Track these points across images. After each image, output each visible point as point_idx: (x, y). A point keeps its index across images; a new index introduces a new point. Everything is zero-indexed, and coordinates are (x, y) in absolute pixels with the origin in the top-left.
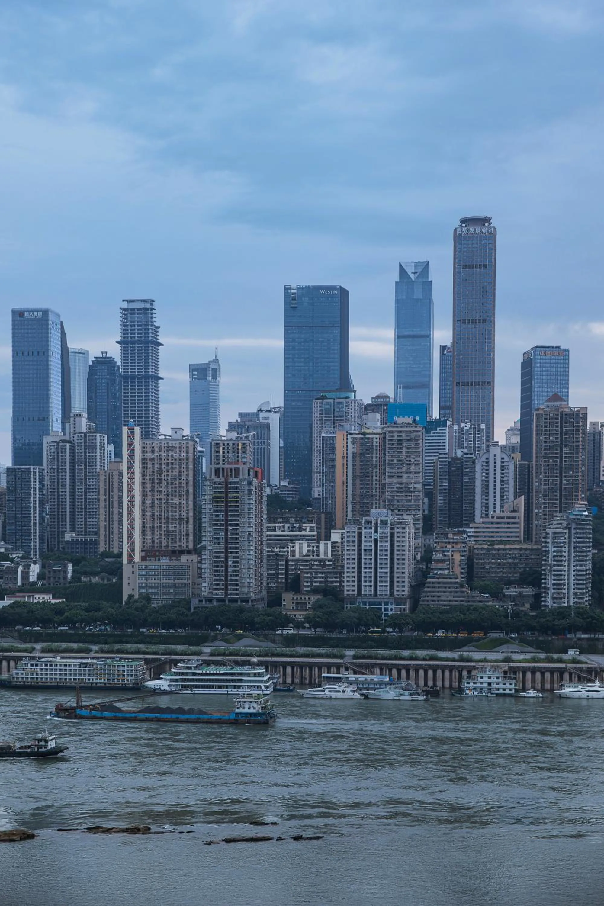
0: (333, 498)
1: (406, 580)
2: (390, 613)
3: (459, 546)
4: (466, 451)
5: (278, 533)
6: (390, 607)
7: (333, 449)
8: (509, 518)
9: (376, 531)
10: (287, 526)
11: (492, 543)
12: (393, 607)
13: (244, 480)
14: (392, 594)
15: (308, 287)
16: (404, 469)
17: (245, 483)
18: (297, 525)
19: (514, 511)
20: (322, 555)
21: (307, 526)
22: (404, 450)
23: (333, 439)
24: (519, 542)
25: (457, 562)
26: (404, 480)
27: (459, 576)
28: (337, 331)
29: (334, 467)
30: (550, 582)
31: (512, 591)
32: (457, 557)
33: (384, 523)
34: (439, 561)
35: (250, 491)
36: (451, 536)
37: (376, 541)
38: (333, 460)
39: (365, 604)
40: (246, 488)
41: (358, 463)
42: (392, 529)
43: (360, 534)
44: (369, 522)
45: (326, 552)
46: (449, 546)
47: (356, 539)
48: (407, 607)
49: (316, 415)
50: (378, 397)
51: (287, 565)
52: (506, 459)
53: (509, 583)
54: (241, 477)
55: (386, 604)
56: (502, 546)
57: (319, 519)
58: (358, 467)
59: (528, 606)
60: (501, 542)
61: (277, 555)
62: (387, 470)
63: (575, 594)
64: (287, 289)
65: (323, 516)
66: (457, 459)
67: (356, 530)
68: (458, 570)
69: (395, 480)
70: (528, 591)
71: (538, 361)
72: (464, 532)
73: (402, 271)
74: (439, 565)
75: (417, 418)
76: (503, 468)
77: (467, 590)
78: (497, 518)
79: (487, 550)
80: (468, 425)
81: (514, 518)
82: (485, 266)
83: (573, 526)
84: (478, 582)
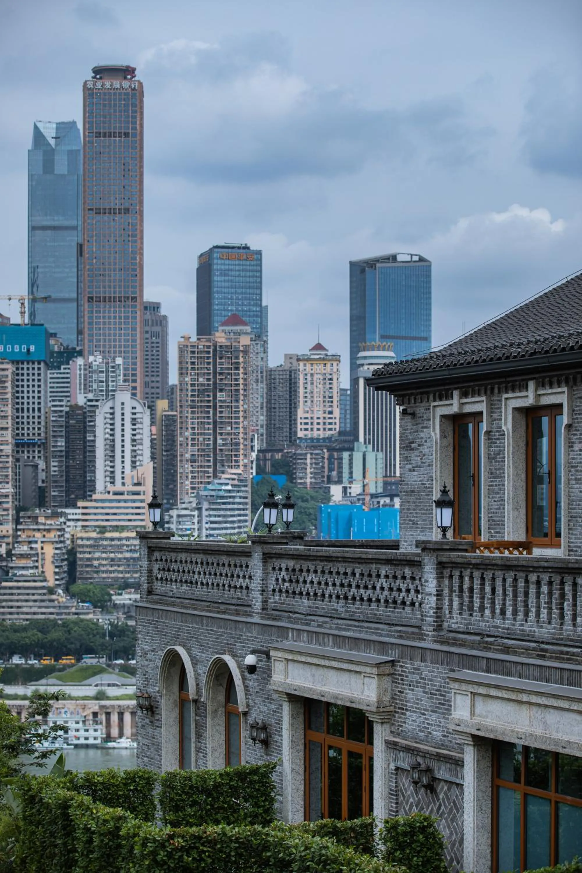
3: (52, 534)
4: (90, 396)
8: (130, 493)
11: (103, 530)
19: (139, 484)
25: (48, 558)
27: (52, 577)
31: (125, 598)
32: (49, 551)
34: (22, 556)
36: (41, 520)
46: (38, 535)
52: (139, 409)
53: (123, 587)
56: (116, 535)
60: (116, 528)
68: (50, 570)
71: (218, 265)
72: (62, 514)
73: (38, 135)
74: (23, 563)
75: (32, 348)
76: (134, 422)
77: (61, 597)
78: (115, 494)
79: (95, 539)
80: (99, 359)
81: (138, 493)
82: (127, 135)
83: (205, 505)
84: (79, 586)
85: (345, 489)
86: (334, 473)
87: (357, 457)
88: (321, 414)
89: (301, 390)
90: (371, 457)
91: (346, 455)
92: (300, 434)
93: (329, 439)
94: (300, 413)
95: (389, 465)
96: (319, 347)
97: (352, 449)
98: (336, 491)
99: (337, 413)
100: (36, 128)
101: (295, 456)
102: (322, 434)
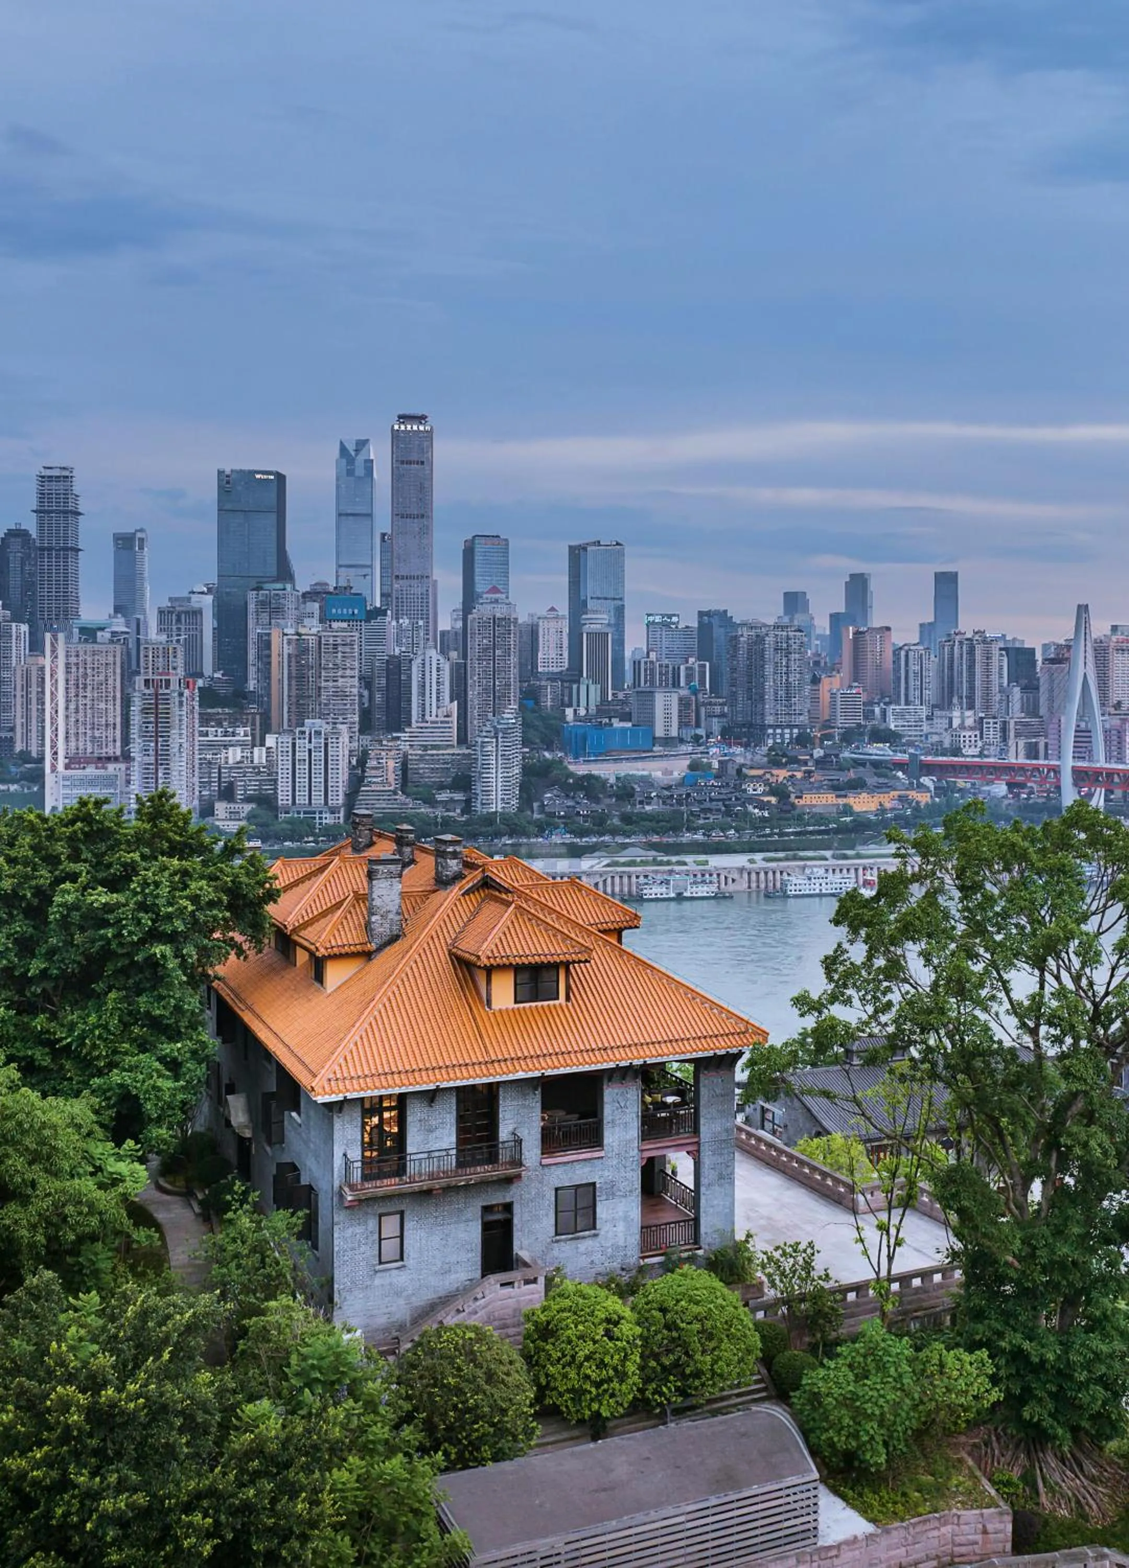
0: (269, 695)
1: (340, 789)
2: (324, 821)
3: (393, 753)
4: (403, 649)
5: (211, 738)
6: (324, 816)
7: (268, 645)
8: (442, 722)
9: (310, 742)
10: (220, 730)
11: (425, 748)
12: (328, 815)
13: (174, 691)
14: (326, 803)
15: (241, 472)
16: (340, 674)
17: (176, 694)
18: (230, 730)
19: (447, 716)
20: (256, 761)
21: (241, 730)
22: (340, 655)
23: (269, 634)
24: (453, 746)
25: (391, 769)
26: (339, 684)
27: (393, 783)
28: (274, 517)
29: (269, 663)
30: (478, 788)
31: (443, 796)
32: (391, 764)
33: (318, 733)
34: (373, 768)
35: (181, 703)
36: (385, 743)
37: (310, 750)
38: (269, 656)
39: (299, 813)
40: (177, 700)
41: (293, 664)
42: (326, 739)
43: (294, 745)
44: (303, 733)
45: (260, 757)
46: (383, 753)
47: (290, 749)
48: (342, 815)
49: (252, 607)
50: (316, 584)
51: (220, 773)
52: (442, 661)
53: (442, 787)
54: (172, 688)
55: (321, 813)
56: (434, 752)
57: (254, 720)
58: (293, 668)
59: (458, 811)
60: (434, 747)
61: (210, 763)
62: (323, 674)
63: (503, 799)
64: (220, 473)
65: (258, 717)
66: (394, 656)
67: (290, 740)
68: (391, 777)
69: (331, 684)
70: (459, 796)
71: (478, 549)
72: (398, 738)
73: (343, 450)
74: (374, 773)
75: (356, 611)
76: (438, 669)
77: (400, 797)
78: (432, 722)
79: (421, 755)
80: (407, 621)
81: (447, 722)
82: (422, 463)
83: (500, 735)
84: (411, 788)
85: (575, 711)
86: (566, 699)
87: (583, 688)
88: (554, 656)
89: (541, 639)
90: (592, 688)
91: (575, 686)
92: (540, 670)
93: (561, 672)
94: (540, 655)
95: (604, 692)
96: (553, 609)
97: (578, 682)
98: (569, 712)
99: (566, 655)
100: (341, 443)
101: (540, 687)
102: (556, 670)
